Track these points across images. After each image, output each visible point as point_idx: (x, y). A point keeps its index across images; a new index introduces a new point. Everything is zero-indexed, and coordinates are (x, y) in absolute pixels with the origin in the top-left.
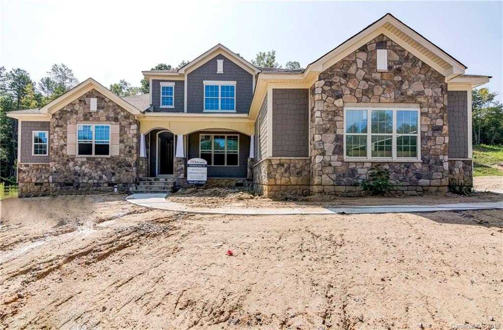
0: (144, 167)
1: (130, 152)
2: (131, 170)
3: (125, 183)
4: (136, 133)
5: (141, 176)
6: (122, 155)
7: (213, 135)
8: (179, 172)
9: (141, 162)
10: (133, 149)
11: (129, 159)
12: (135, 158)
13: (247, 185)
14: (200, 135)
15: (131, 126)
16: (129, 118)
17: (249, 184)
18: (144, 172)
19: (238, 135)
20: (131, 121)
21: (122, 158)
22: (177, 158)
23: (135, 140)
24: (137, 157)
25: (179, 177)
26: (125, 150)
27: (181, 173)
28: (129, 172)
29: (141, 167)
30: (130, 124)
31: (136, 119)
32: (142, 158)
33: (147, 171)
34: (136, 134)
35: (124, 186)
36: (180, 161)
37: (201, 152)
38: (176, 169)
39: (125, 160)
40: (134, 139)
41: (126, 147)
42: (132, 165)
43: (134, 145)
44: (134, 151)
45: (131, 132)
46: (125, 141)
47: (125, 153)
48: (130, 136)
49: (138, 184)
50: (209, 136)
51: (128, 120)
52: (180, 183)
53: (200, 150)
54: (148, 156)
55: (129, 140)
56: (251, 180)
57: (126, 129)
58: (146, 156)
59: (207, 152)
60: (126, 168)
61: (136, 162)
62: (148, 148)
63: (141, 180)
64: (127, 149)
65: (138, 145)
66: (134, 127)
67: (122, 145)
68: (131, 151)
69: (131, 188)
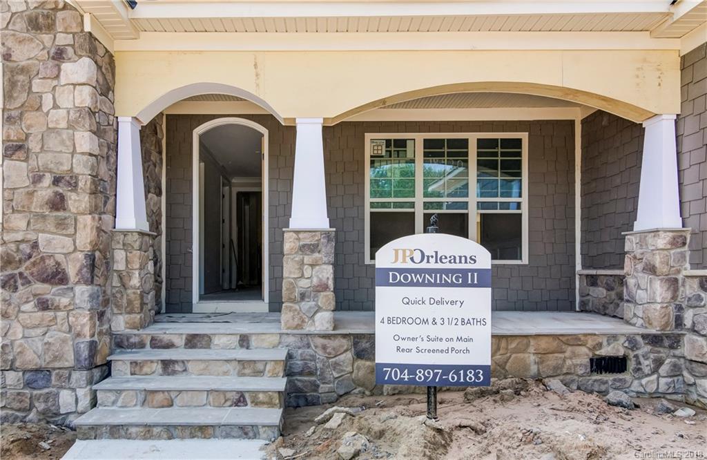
0: (135, 281)
1: (58, 203)
2: (64, 301)
3: (38, 370)
4: (88, 102)
5: (120, 323)
6: (19, 222)
7: (420, 137)
8: (306, 305)
9: (120, 255)
10: (74, 186)
11: (55, 245)
12: (85, 236)
13: (647, 365)
14: (369, 136)
15: (65, 66)
16: (50, 27)
17: (659, 363)
18: (137, 304)
19: (524, 136)
20: (63, 39)
21: (19, 236)
22: (297, 232)
23: (85, 141)
24: (99, 230)
25: (308, 329)
26: (31, 194)
27: (319, 309)
28: (57, 308)
29: (121, 278)
30: (59, 55)
31: (87, 28)
32: (125, 233)
33: (150, 297)
34: (92, 113)
35: (28, 384)
36: (313, 248)
37: (372, 205)
38: (292, 287)
39: (35, 245)
40: (78, 135)
41: (37, 179)
42: (72, 271)
43: (82, 168)
44: (79, 201)
45: (66, 100)
46: (33, 145)
47: (35, 208)
48: (59, 118)
49: (106, 370)
50: (402, 144)
51: (46, 38)
52: (313, 358)
53: (368, 199)
54: (155, 225)
55: (52, 143)
56: (667, 343)
57: (37, 85)
58: (145, 227)
59: (396, 205)
60: (39, 287)
61: (91, 258)
62: (159, 194)
63: (120, 343)
64: (45, 190)
65: (103, 169)
66: (79, 70)
67: (18, 171)
68: (62, 198)
69: (66, 398)
